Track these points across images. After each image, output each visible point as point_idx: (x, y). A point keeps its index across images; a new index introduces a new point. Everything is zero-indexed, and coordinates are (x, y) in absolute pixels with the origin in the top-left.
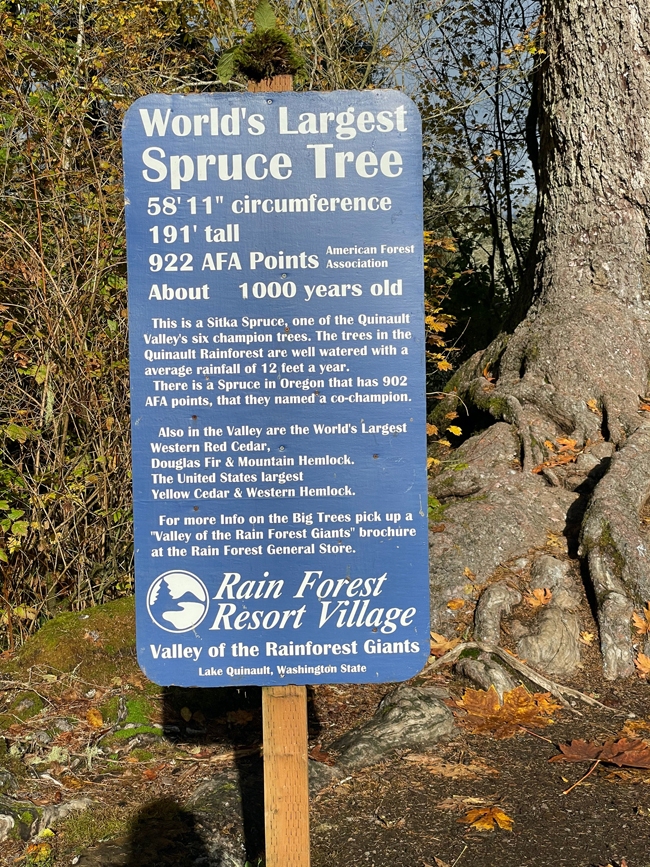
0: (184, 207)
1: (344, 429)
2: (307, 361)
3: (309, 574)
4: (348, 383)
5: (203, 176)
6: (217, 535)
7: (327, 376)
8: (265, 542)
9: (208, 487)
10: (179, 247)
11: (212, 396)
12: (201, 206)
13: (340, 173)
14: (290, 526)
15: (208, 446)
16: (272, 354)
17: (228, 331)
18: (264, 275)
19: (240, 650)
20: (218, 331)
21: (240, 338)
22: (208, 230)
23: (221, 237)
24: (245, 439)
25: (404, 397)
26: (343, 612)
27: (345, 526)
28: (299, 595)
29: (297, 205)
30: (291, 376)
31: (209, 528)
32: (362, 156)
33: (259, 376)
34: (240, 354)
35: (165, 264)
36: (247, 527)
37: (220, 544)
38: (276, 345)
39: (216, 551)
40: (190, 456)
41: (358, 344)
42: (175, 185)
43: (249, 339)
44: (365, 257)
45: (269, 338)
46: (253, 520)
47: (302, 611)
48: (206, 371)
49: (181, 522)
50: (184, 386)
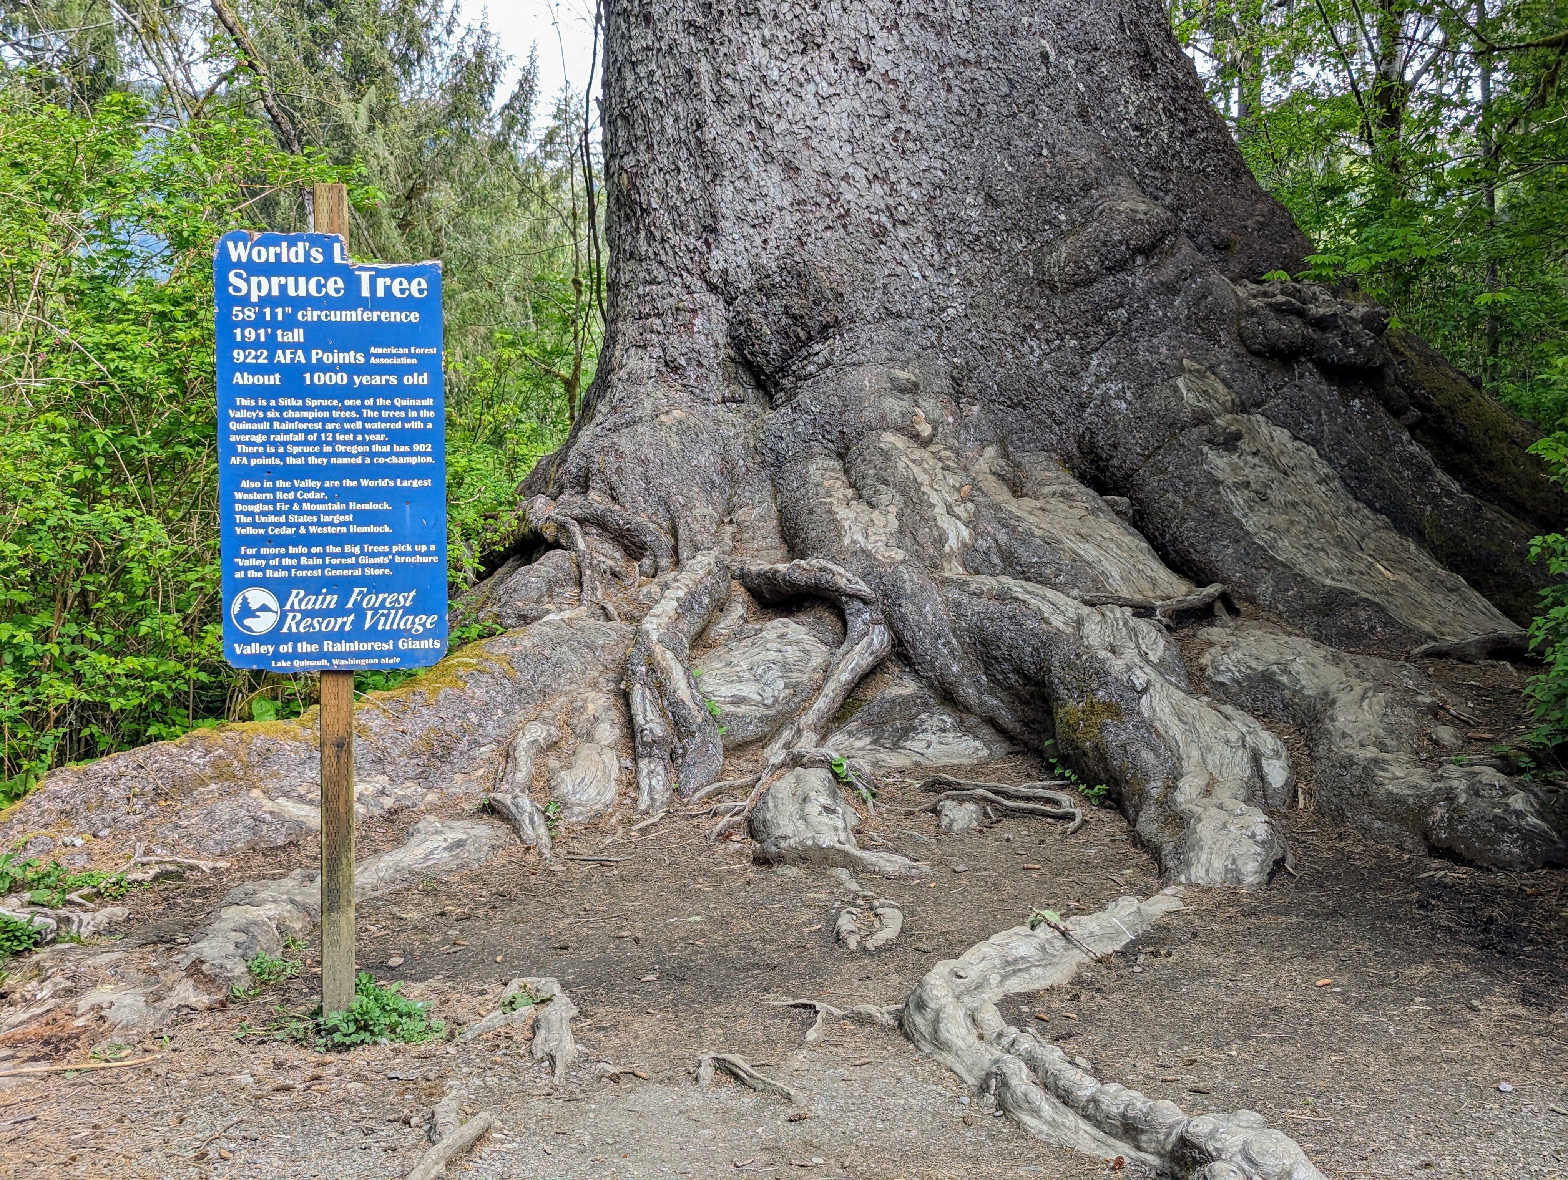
0: (261, 315)
1: (383, 483)
2: (355, 432)
3: (357, 590)
4: (386, 449)
5: (275, 292)
6: (287, 561)
7: (370, 443)
8: (323, 567)
9: (279, 525)
11: (283, 457)
12: (274, 315)
13: (380, 293)
14: (343, 555)
15: (279, 495)
16: (329, 426)
17: (295, 409)
18: (323, 367)
19: (304, 647)
20: (286, 408)
22: (279, 332)
23: (289, 338)
24: (308, 490)
25: (429, 460)
26: (383, 619)
27: (385, 554)
28: (350, 605)
29: (347, 316)
30: (344, 443)
31: (281, 556)
32: (397, 281)
33: (319, 442)
34: (304, 426)
35: (246, 357)
36: (309, 555)
37: (288, 568)
38: (332, 420)
39: (285, 574)
40: (265, 502)
41: (394, 420)
42: (254, 298)
43: (311, 415)
44: (399, 356)
45: (326, 414)
46: (314, 550)
47: (352, 618)
48: (278, 438)
49: (258, 552)
50: (261, 449)
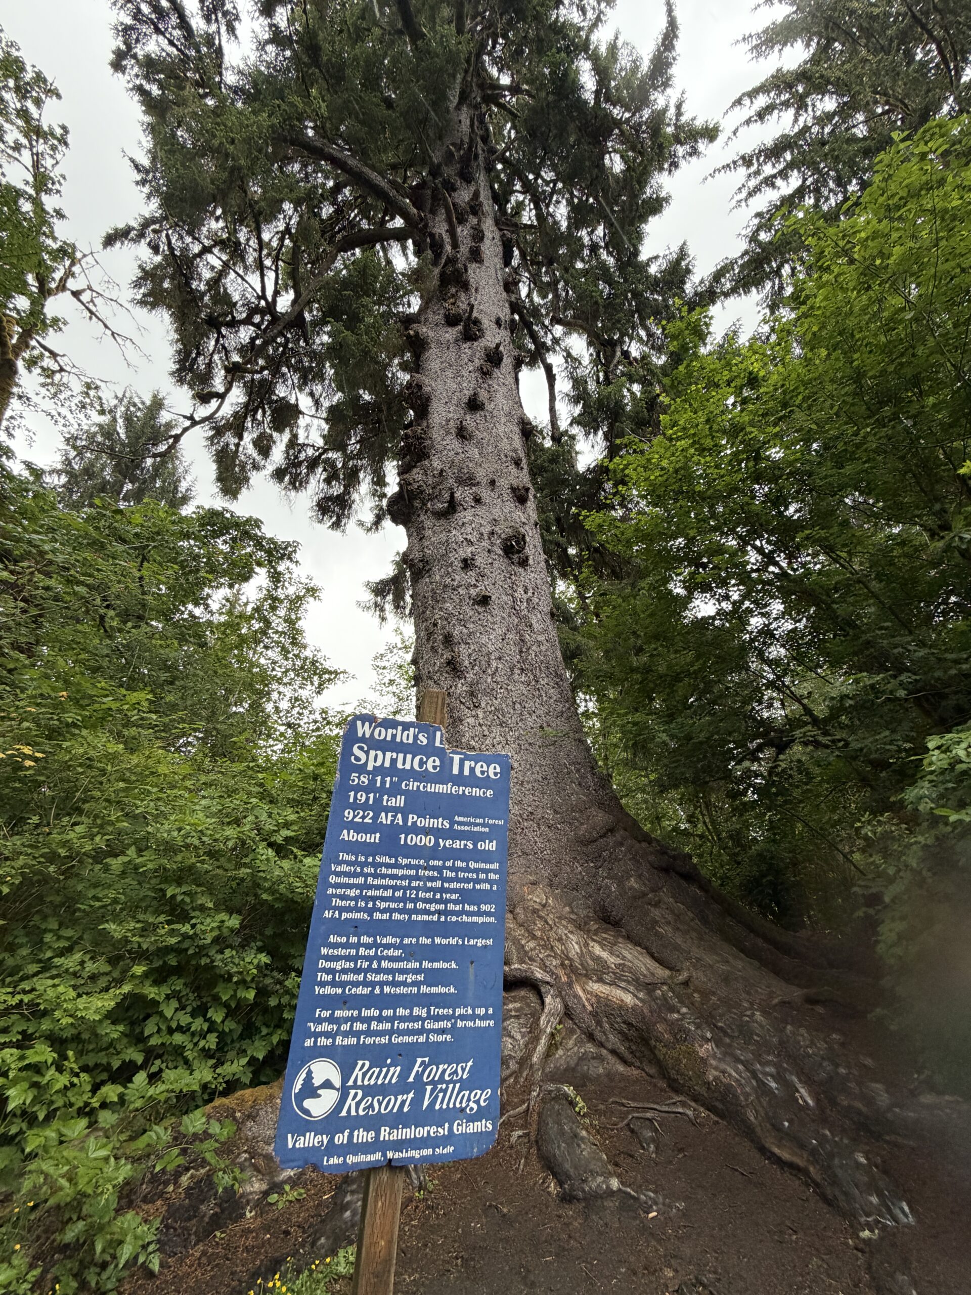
0: (372, 782)
1: (453, 941)
2: (434, 890)
3: (419, 1060)
4: (458, 908)
5: (387, 764)
6: (358, 1026)
7: (446, 902)
8: (391, 1033)
9: (356, 984)
10: (365, 807)
11: (370, 912)
12: (383, 782)
13: (466, 772)
14: (412, 1018)
15: (362, 951)
16: (414, 884)
17: (388, 866)
18: (416, 830)
19: (362, 1136)
20: (381, 865)
21: (395, 871)
22: (385, 797)
23: (392, 803)
24: (388, 946)
25: (492, 920)
26: (441, 1095)
27: (447, 1018)
28: (411, 1079)
29: (441, 788)
31: (352, 1020)
32: (479, 764)
33: (404, 899)
34: (392, 882)
35: (355, 817)
36: (380, 1019)
38: (417, 878)
39: (354, 1041)
40: (348, 958)
41: (468, 881)
42: (370, 767)
43: (400, 872)
44: (476, 825)
45: (413, 872)
46: (385, 1013)
47: (411, 1095)
48: (370, 893)
50: (353, 903)
